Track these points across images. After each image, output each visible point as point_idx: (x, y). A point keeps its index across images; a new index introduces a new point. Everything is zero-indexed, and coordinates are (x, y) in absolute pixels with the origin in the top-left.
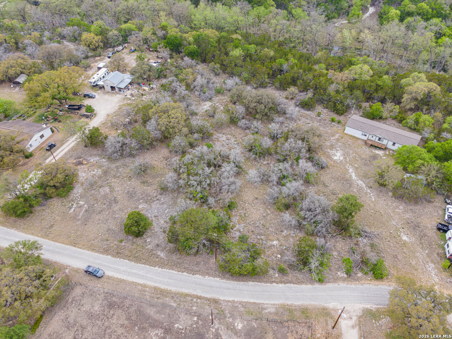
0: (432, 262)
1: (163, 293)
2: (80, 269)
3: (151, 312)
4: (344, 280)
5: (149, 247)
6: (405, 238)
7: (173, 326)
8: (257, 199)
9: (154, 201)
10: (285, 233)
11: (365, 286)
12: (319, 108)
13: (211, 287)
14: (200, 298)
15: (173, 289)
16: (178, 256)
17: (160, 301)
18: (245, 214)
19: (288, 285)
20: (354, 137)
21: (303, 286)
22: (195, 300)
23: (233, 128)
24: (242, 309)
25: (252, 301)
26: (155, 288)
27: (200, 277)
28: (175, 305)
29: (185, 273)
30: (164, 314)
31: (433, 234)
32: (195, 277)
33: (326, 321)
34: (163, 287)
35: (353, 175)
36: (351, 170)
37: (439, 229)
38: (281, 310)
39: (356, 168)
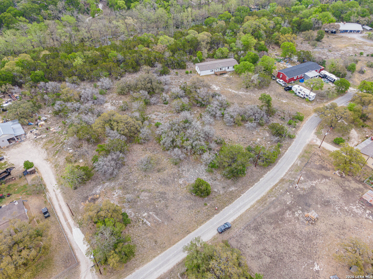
0: (302, 103)
1: (263, 200)
2: (214, 236)
3: (272, 211)
4: (297, 130)
5: (221, 192)
6: (284, 101)
7: (288, 205)
8: (222, 130)
9: (182, 173)
10: (254, 133)
11: (304, 126)
12: (172, 71)
13: (272, 177)
14: (276, 185)
15: (263, 194)
16: (240, 181)
17: (268, 204)
19: (289, 149)
20: (207, 75)
21: (293, 144)
22: (276, 188)
23: (149, 108)
24: (293, 172)
25: (290, 166)
26: (258, 202)
27: (262, 179)
28: (274, 198)
30: (278, 205)
31: (287, 93)
32: (262, 181)
33: (314, 148)
34: (259, 198)
35: (233, 91)
36: (230, 90)
37: (286, 90)
38: (301, 159)
39: (230, 88)
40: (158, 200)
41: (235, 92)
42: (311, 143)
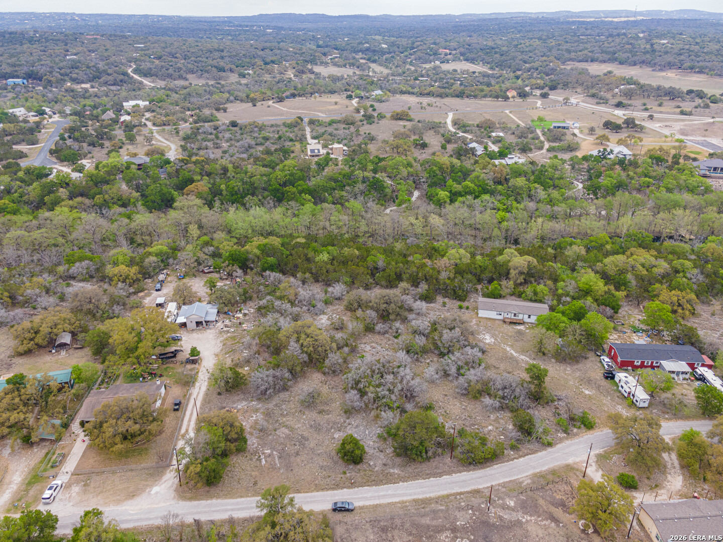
0: (618, 404)
1: (425, 502)
2: (324, 511)
3: (426, 521)
4: (567, 439)
5: (376, 469)
6: (587, 392)
7: (456, 525)
8: (446, 395)
9: (346, 427)
10: (492, 417)
11: (586, 437)
12: (440, 299)
13: (464, 481)
14: (461, 493)
15: (432, 495)
16: (413, 467)
17: (427, 509)
18: (445, 412)
19: (527, 457)
20: (490, 319)
21: (540, 454)
22: (458, 497)
23: (370, 336)
24: (504, 490)
25: (507, 480)
26: (415, 501)
27: (448, 477)
28: (443, 508)
29: (432, 479)
30: (440, 518)
31: (605, 383)
32: (444, 479)
33: (575, 474)
34: (421, 497)
35: (512, 352)
36: (508, 349)
37: (607, 378)
38: (536, 479)
39: (512, 346)
40: (293, 443)
41: (514, 353)
42: (575, 466)
